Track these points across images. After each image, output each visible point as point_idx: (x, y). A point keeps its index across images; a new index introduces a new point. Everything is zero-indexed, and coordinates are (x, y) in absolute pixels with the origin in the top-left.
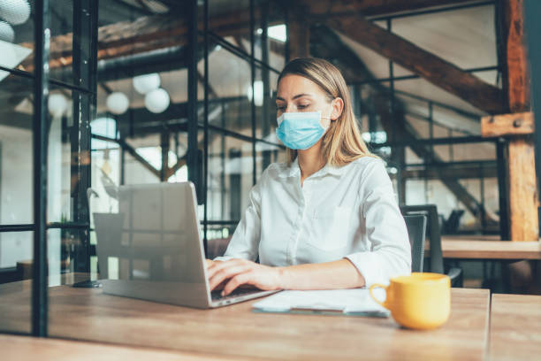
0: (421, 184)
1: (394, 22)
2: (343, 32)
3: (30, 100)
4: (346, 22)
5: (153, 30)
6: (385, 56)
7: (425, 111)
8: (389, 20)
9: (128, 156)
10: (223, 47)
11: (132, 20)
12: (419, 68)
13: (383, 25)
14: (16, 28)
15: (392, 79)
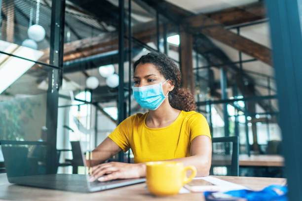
0: (265, 126)
1: (241, 29)
2: (212, 36)
3: (47, 82)
4: (213, 30)
5: (107, 40)
6: (236, 48)
7: (265, 83)
8: (238, 28)
9: (99, 113)
10: (147, 49)
11: (97, 35)
12: (257, 54)
13: (235, 31)
14: (38, 43)
15: (241, 62)
